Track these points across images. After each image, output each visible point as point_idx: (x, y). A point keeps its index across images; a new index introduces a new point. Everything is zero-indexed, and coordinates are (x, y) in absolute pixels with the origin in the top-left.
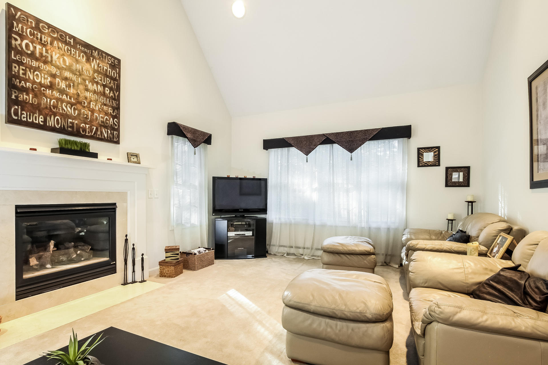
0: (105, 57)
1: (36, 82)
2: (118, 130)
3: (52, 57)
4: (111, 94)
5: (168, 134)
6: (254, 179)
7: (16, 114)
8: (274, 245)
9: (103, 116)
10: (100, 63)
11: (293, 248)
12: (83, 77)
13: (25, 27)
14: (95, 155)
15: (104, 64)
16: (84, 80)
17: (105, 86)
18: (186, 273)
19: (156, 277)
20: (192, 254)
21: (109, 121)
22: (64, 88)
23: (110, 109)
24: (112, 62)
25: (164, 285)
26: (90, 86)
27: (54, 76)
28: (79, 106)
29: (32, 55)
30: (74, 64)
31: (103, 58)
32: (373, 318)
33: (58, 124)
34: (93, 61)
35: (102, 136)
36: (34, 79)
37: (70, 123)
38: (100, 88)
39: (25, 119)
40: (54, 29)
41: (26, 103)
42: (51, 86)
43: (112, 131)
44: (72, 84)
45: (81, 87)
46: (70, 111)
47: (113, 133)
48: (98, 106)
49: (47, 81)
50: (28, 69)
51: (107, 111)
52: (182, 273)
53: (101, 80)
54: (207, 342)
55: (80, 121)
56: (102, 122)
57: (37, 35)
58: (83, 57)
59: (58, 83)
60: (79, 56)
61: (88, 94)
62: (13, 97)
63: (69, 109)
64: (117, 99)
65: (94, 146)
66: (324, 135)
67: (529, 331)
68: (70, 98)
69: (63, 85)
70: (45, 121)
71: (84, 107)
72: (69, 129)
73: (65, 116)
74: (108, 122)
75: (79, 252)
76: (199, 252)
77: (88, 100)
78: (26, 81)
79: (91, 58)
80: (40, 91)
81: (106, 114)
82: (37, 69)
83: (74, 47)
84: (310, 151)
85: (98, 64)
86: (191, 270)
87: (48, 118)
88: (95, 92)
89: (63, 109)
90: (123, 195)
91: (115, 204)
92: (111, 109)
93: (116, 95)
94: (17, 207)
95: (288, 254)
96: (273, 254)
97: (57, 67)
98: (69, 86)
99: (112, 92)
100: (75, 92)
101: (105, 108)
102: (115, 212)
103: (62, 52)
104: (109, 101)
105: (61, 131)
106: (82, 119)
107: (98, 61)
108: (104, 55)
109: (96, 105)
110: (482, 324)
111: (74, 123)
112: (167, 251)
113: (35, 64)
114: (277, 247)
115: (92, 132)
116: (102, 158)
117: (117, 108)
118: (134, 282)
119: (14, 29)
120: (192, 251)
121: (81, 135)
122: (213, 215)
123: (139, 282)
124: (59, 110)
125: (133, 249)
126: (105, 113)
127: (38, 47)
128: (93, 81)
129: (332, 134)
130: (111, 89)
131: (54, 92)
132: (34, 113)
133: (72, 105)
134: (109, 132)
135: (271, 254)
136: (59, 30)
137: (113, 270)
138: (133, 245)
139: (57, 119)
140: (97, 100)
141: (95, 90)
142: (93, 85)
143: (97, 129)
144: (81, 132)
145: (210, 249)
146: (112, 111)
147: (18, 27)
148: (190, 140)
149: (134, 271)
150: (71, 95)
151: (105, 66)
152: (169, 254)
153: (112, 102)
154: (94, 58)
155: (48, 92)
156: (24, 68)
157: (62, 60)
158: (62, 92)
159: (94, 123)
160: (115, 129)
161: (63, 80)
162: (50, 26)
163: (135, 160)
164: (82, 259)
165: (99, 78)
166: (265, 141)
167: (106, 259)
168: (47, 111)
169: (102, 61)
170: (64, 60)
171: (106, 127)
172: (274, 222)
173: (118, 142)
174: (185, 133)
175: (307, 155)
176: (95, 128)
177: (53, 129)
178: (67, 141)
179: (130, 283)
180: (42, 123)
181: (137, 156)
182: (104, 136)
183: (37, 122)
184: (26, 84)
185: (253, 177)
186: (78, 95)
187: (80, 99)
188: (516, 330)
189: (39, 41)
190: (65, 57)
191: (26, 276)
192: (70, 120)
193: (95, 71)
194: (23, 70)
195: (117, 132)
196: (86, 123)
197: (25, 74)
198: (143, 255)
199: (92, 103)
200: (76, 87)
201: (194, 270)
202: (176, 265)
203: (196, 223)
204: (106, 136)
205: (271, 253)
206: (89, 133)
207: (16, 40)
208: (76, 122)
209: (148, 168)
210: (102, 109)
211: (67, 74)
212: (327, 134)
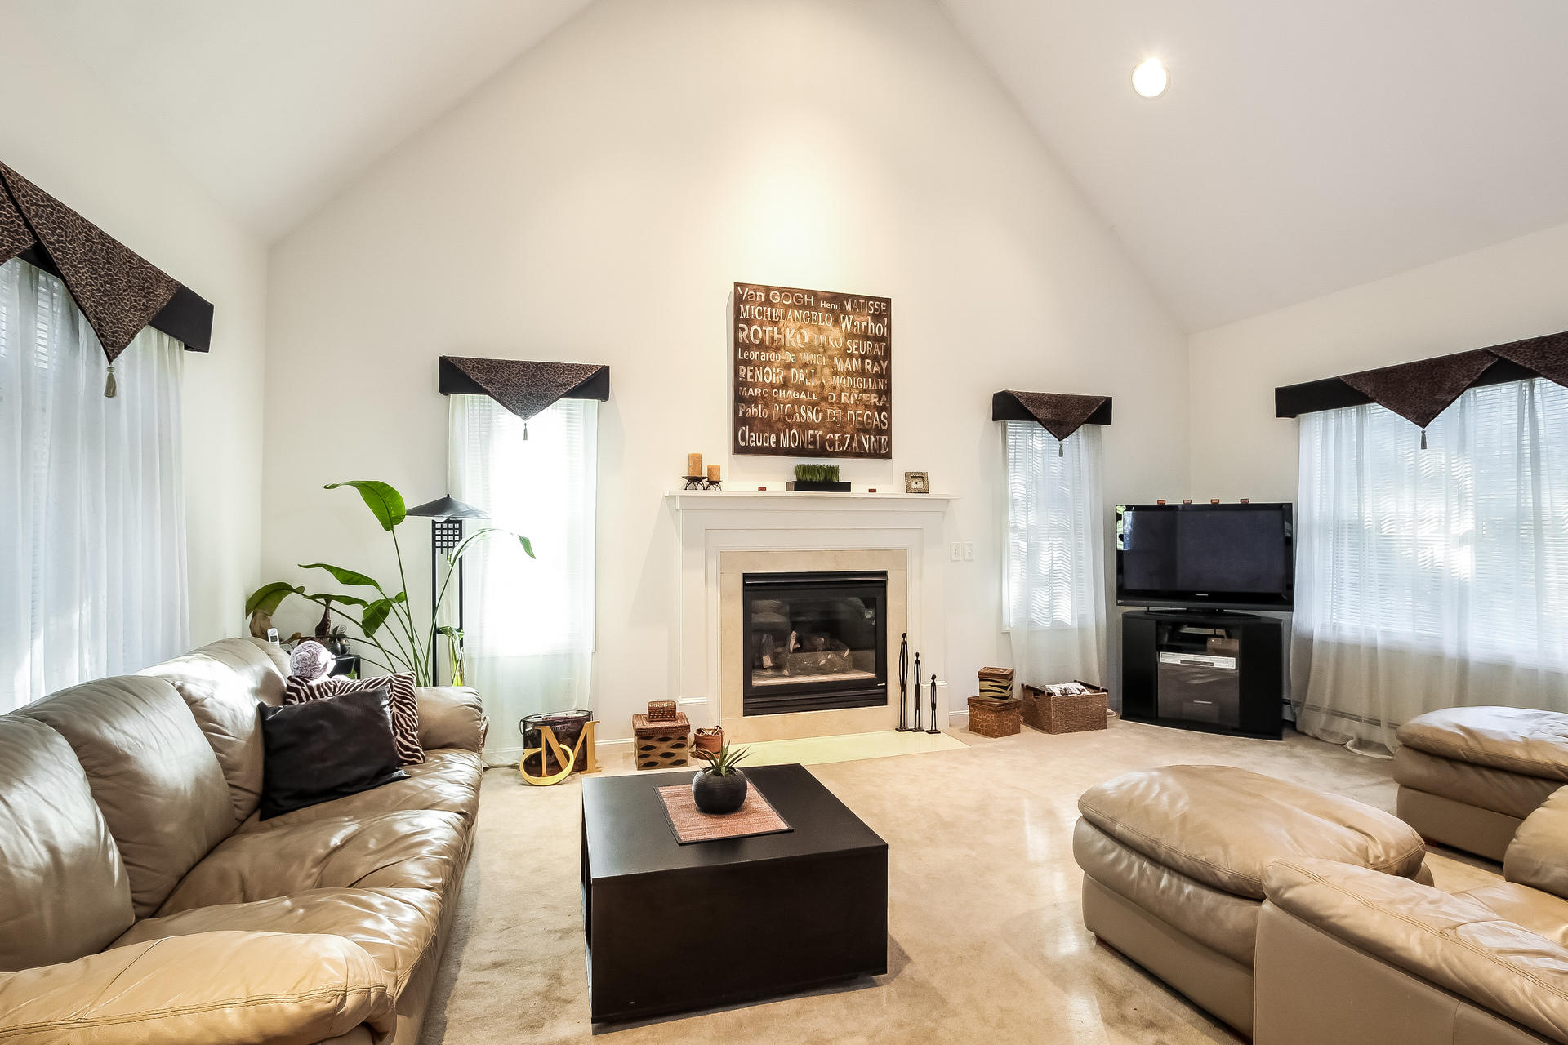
0: (864, 304)
1: (766, 384)
2: (888, 432)
3: (785, 338)
4: (875, 369)
5: (994, 419)
6: (1245, 507)
7: (744, 439)
8: (1315, 709)
9: (861, 412)
10: (856, 318)
11: (1379, 725)
12: (829, 353)
13: (753, 307)
14: (846, 487)
15: (862, 318)
16: (831, 358)
17: (863, 358)
18: (1028, 733)
19: (962, 730)
20: (1043, 692)
21: (872, 419)
22: (802, 381)
23: (873, 395)
24: (876, 310)
25: (966, 746)
26: (841, 366)
27: (788, 366)
28: (824, 405)
29: (762, 346)
30: (816, 336)
31: (860, 308)
32: (1231, 883)
33: (794, 442)
34: (844, 320)
35: (860, 448)
36: (763, 379)
37: (812, 435)
38: (856, 364)
39: (754, 444)
40: (788, 292)
41: (755, 419)
42: (785, 385)
43: (878, 437)
44: (813, 371)
45: (827, 371)
46: (811, 416)
47: (880, 439)
48: (854, 396)
49: (778, 380)
50: (756, 368)
51: (868, 401)
52: (1016, 731)
53: (857, 349)
54: (968, 856)
55: (826, 430)
56: (861, 423)
57: (767, 311)
58: (829, 319)
59: (795, 376)
60: (823, 320)
61: (837, 381)
62: (741, 415)
63: (809, 413)
64: (886, 375)
65: (847, 469)
66: (1486, 352)
67: (1431, 963)
68: (811, 396)
69: (801, 377)
70: (777, 442)
71: (832, 404)
72: (810, 447)
73: (805, 426)
74: (870, 421)
75: (830, 656)
76: (1064, 692)
77: (838, 391)
78: (754, 385)
79: (842, 316)
80: (771, 395)
81: (867, 407)
82: (768, 363)
83: (816, 308)
84: (1435, 411)
85: (853, 322)
86: (1043, 729)
87: (782, 436)
88: (848, 373)
89: (801, 416)
90: (900, 557)
91: (884, 573)
92: (875, 395)
93: (884, 367)
94: (746, 576)
95: (1362, 744)
96: (1311, 734)
97: (794, 351)
98: (808, 376)
99: (876, 364)
100: (818, 382)
101: (865, 396)
102: (885, 587)
103: (798, 324)
104: (872, 382)
105: (800, 452)
106: (828, 426)
107: (852, 317)
108: (862, 301)
109: (850, 396)
110: (1334, 920)
111: (816, 435)
112: (984, 676)
113: (764, 356)
114: (1324, 717)
115: (843, 444)
116: (858, 490)
117: (887, 392)
118: (918, 729)
119: (741, 317)
120: (1047, 686)
121: (827, 453)
122: (1118, 605)
123: (927, 731)
124: (796, 419)
125: (917, 662)
126: (866, 405)
127: (768, 328)
128: (846, 355)
129: (1522, 344)
130: (875, 359)
131: (789, 392)
132: (764, 432)
133: (814, 405)
134: (873, 439)
135: (1304, 734)
136: (794, 290)
137: (881, 699)
138: (917, 655)
139: (794, 434)
140: (852, 386)
141: (847, 369)
142: (844, 362)
143: (852, 438)
144: (828, 448)
145: (1098, 688)
146: (876, 400)
147: (744, 312)
148: (1046, 424)
149: (918, 708)
150: (812, 389)
151: (864, 321)
152: (987, 685)
153: (877, 382)
154: (845, 313)
155: (782, 394)
156: (752, 368)
157: (798, 336)
158: (800, 388)
159: (848, 429)
160: (883, 431)
161: (801, 368)
162: (781, 290)
163: (920, 485)
164: (835, 669)
165: (855, 347)
166: (1280, 393)
167: (870, 675)
168: (779, 425)
169: (860, 314)
170: (802, 335)
171: (866, 431)
172: (1316, 636)
173: (888, 456)
174: (1032, 411)
175: (1424, 426)
176: (849, 436)
177: (788, 452)
178: (806, 469)
179: (911, 730)
180: (773, 446)
181: (922, 477)
182: (864, 448)
183: (768, 445)
184: (754, 392)
185: (1241, 500)
186: (822, 386)
187: (826, 392)
188: (1403, 954)
189: (769, 319)
190: (803, 331)
191: (756, 682)
192: (811, 432)
193: (848, 336)
194: (751, 371)
195: (886, 437)
196: (834, 432)
197: (752, 377)
198: (934, 677)
199: (843, 394)
200: (819, 375)
201: (1049, 732)
202: (1001, 711)
203: (1069, 621)
204: (867, 447)
205: (1306, 732)
206: (839, 449)
207: (743, 330)
208: (820, 432)
209: (948, 500)
210: (860, 401)
211: (807, 357)
212: (1499, 348)
